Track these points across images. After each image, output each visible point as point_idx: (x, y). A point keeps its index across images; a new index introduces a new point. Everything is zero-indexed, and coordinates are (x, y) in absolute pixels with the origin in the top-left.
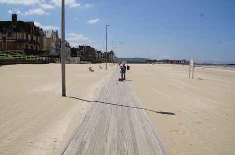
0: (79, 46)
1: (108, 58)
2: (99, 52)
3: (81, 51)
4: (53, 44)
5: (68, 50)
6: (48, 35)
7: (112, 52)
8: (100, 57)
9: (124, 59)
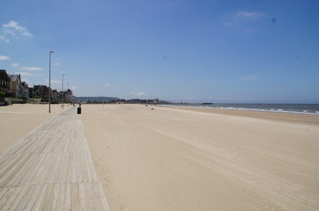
0: (35, 86)
1: (65, 97)
2: (55, 91)
3: (37, 91)
4: (17, 87)
5: (27, 91)
6: (14, 79)
7: (69, 91)
8: (56, 97)
9: (85, 98)
